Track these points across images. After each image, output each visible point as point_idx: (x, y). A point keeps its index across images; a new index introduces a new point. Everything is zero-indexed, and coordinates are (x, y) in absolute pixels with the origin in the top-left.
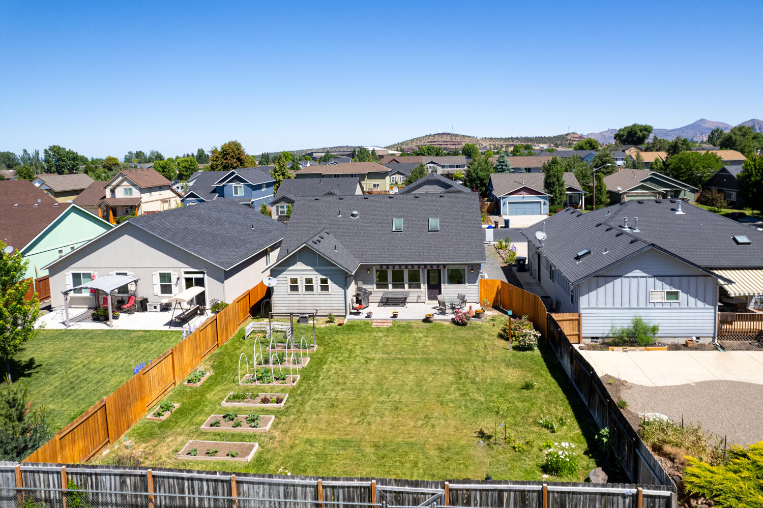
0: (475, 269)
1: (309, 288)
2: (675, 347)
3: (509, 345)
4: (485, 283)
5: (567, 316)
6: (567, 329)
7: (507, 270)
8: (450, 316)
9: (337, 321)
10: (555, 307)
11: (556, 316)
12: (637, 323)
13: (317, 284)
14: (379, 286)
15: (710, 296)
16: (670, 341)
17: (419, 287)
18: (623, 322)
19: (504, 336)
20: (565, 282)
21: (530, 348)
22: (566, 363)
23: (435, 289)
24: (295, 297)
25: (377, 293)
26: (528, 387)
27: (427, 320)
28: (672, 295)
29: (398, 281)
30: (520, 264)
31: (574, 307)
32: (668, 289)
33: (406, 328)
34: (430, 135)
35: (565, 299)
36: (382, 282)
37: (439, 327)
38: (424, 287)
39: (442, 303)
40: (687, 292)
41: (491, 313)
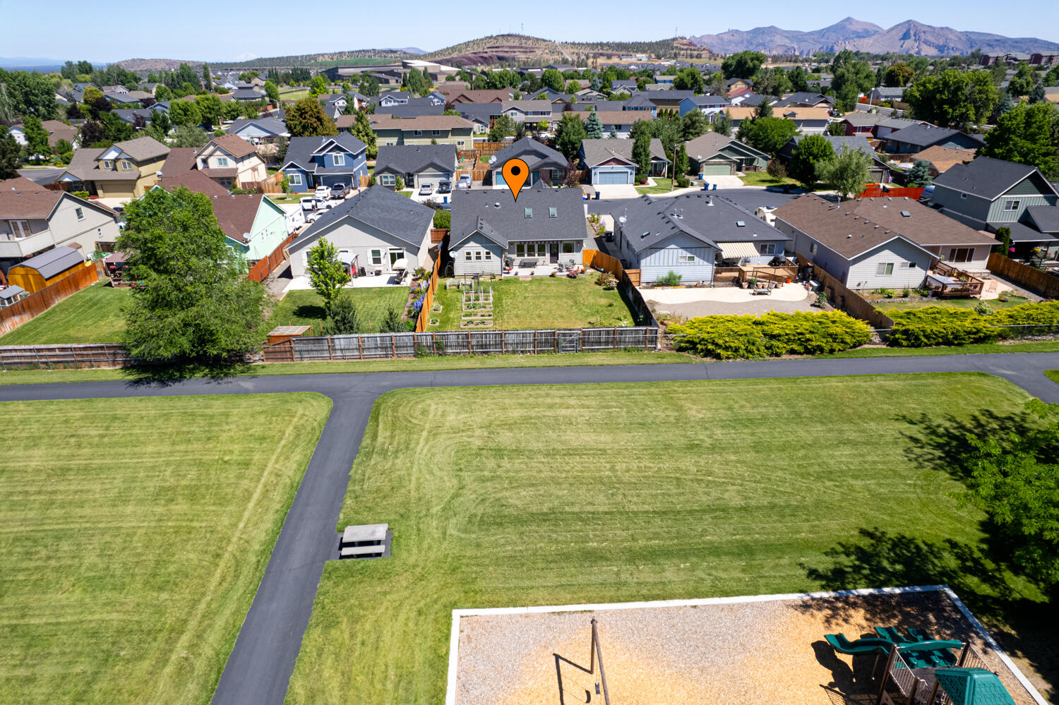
0: (580, 242)
1: (479, 258)
2: (690, 287)
3: (601, 288)
4: (586, 252)
5: (634, 271)
6: (633, 278)
7: (598, 241)
8: (565, 273)
9: (498, 278)
10: (628, 265)
11: (627, 271)
12: (671, 274)
13: (483, 255)
14: (518, 255)
15: (710, 259)
16: (687, 284)
17: (544, 255)
18: (664, 274)
19: (599, 283)
20: (633, 251)
21: (612, 289)
22: (630, 295)
23: (555, 257)
24: (469, 263)
25: (517, 260)
26: (611, 305)
27: (553, 276)
28: (691, 258)
29: (531, 250)
30: (609, 237)
31: (638, 266)
32: (689, 255)
33: (540, 280)
34: (491, 37)
35: (634, 260)
36: (520, 251)
37: (560, 279)
38: (548, 255)
39: (561, 265)
40: (699, 257)
41: (590, 271)
